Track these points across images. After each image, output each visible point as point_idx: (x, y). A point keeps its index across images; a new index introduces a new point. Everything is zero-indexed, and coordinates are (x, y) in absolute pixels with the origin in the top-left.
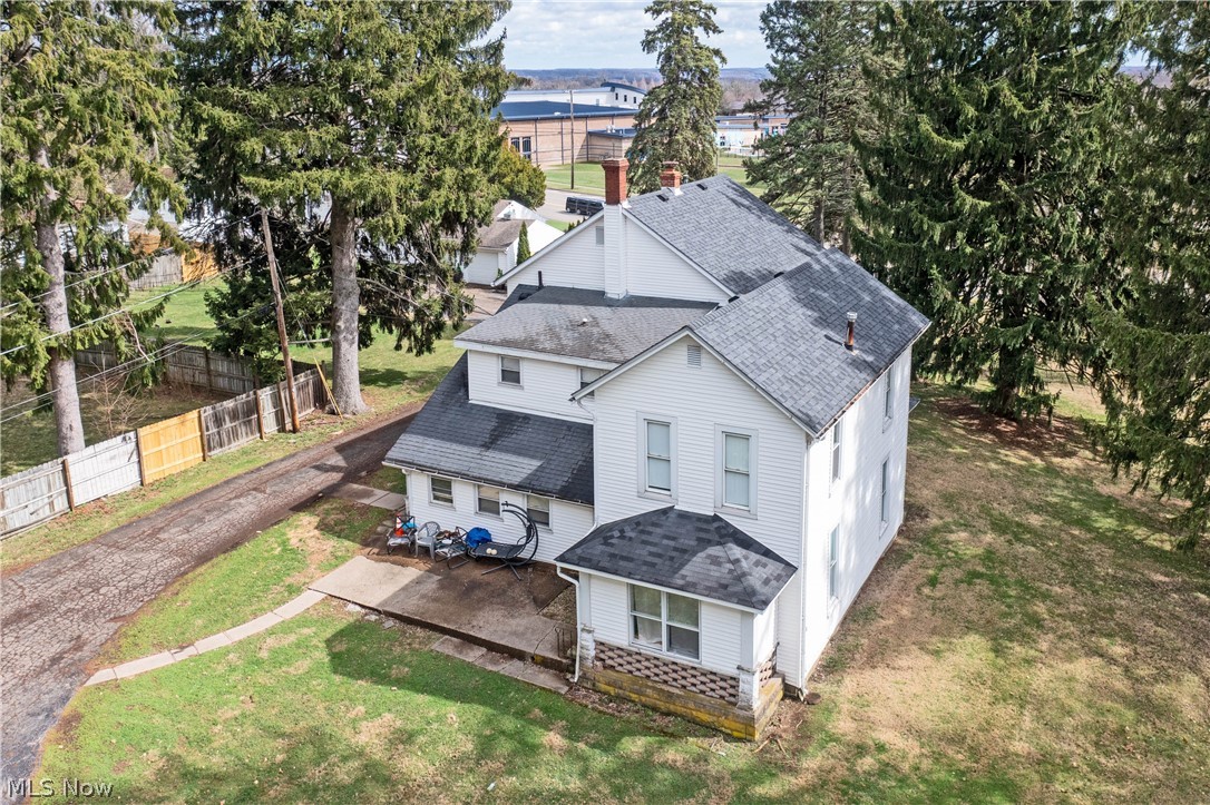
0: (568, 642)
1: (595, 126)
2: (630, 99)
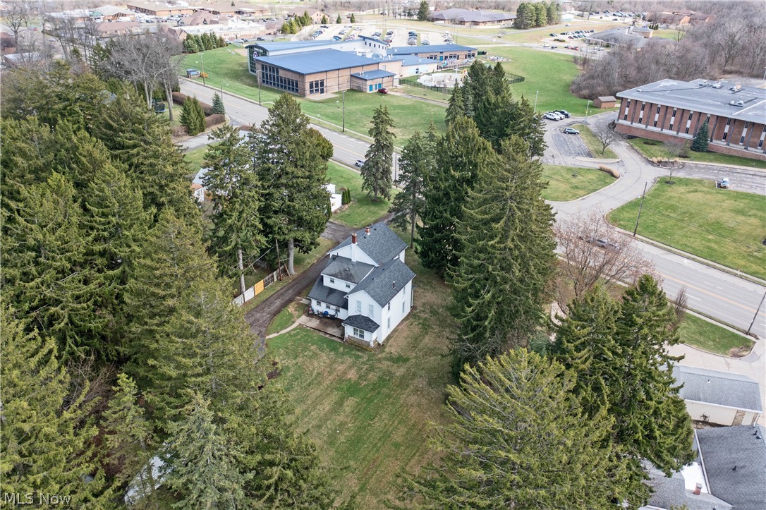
0: (343, 334)
1: (354, 71)
2: (372, 45)
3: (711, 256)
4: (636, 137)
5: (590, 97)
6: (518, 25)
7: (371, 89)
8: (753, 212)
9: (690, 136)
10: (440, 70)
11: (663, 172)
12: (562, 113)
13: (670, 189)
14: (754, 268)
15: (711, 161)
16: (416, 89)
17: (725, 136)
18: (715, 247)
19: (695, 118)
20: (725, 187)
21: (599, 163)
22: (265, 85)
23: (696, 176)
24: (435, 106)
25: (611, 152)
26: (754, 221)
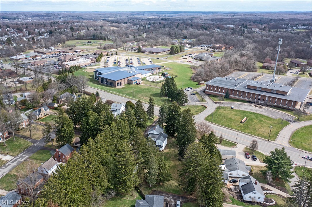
1: (129, 78)
2: (131, 68)
3: (229, 127)
4: (211, 95)
5: (197, 81)
6: (171, 53)
7: (134, 83)
8: (239, 115)
9: (224, 94)
10: (152, 75)
11: (218, 105)
12: (190, 88)
13: (220, 110)
14: (238, 128)
15: (230, 101)
16: (147, 82)
17: (233, 94)
18: (230, 124)
19: (225, 89)
20: (233, 109)
21: (202, 104)
22: (102, 84)
23: (226, 106)
24: (154, 88)
25: (205, 100)
26: (239, 117)
